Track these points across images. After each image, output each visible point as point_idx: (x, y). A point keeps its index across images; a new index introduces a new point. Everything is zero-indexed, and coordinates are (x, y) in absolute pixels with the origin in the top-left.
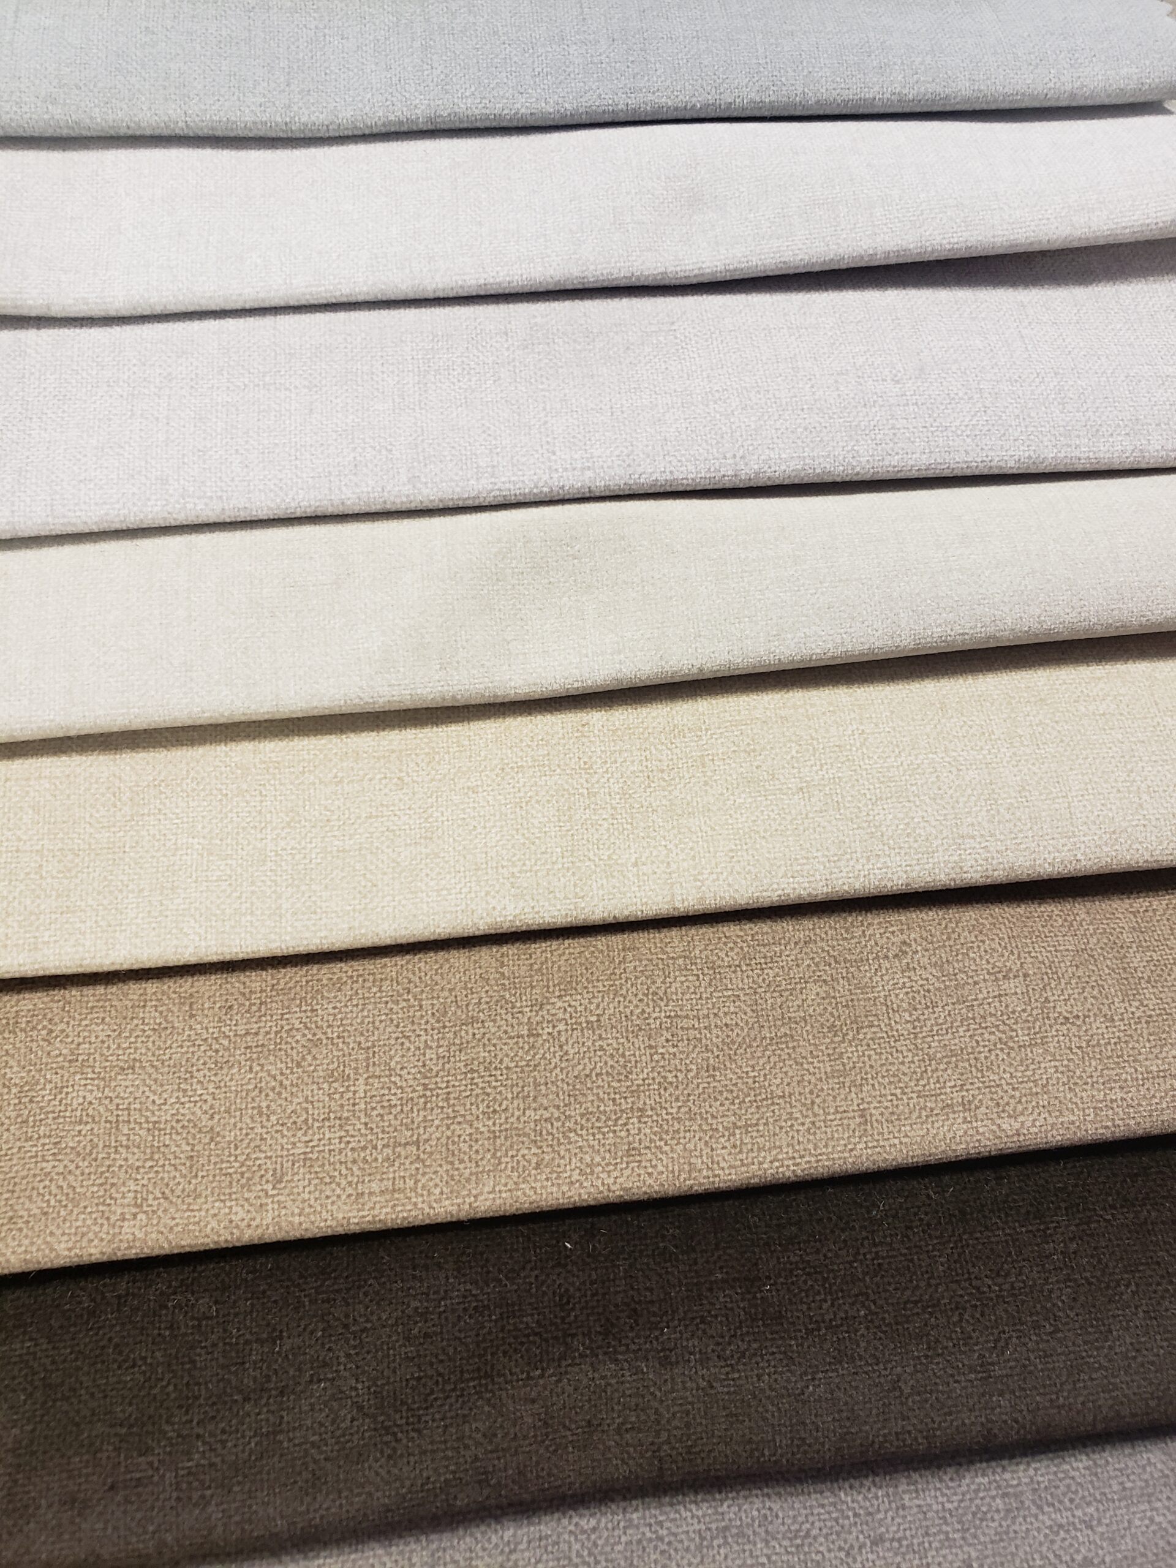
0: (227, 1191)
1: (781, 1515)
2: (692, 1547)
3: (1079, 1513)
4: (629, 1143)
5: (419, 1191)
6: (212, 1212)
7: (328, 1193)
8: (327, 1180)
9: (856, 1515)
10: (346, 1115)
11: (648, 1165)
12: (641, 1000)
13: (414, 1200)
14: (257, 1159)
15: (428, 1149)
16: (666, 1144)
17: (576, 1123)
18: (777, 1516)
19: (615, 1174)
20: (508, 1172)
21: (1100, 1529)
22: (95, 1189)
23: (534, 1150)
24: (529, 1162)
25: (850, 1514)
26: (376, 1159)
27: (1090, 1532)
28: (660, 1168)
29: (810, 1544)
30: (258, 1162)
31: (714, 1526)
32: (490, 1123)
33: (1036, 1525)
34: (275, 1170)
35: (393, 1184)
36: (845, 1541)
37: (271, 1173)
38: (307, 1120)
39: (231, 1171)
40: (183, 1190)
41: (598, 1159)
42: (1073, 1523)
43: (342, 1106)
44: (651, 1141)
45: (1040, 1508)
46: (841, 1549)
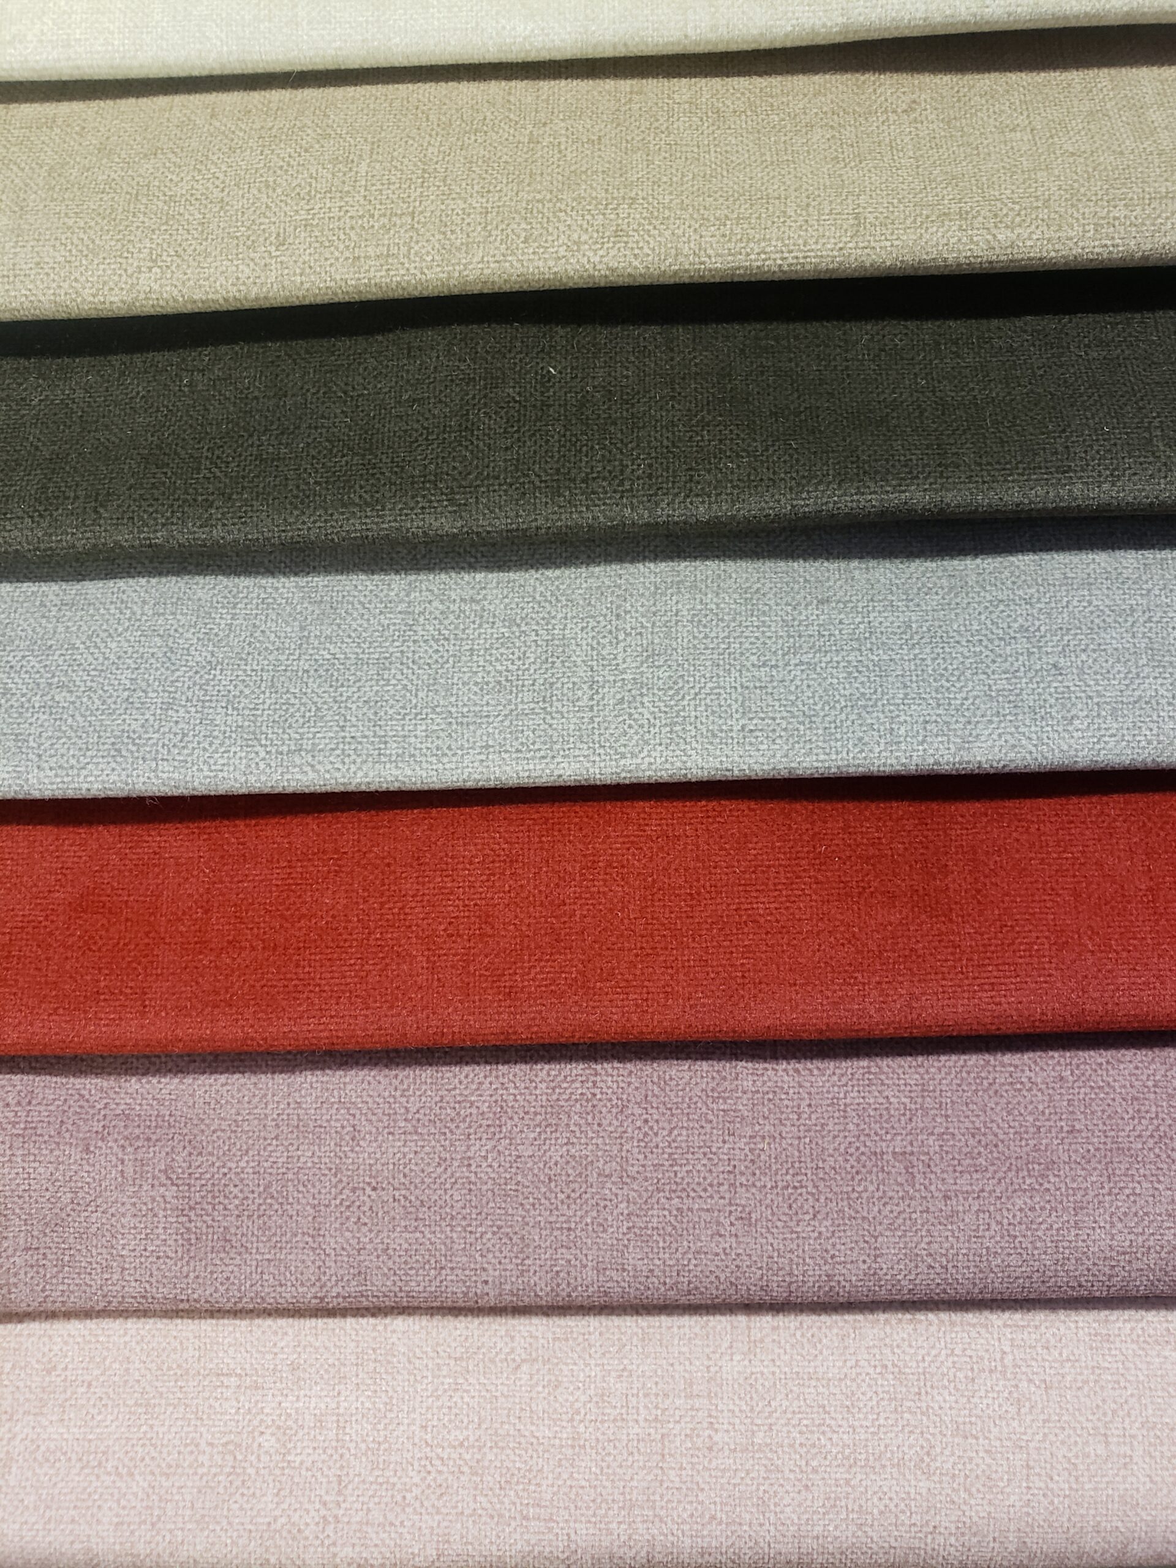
0: (235, 251)
1: (734, 575)
2: (647, 593)
3: (1021, 592)
4: (618, 225)
5: (412, 256)
6: (220, 269)
7: (328, 256)
8: (327, 244)
9: (806, 581)
10: (346, 189)
11: (635, 246)
12: (643, 132)
13: (407, 265)
14: (261, 224)
15: (423, 220)
16: (655, 228)
17: (567, 205)
18: (731, 577)
19: (601, 253)
20: (497, 244)
21: (1039, 605)
22: (113, 243)
23: (523, 226)
24: (519, 237)
25: (802, 580)
26: (373, 226)
27: (1028, 607)
28: (646, 250)
29: (758, 599)
30: (262, 227)
31: (669, 580)
32: (484, 200)
33: (977, 599)
34: (278, 235)
35: (388, 250)
36: (793, 598)
37: (274, 235)
38: (310, 191)
39: (238, 234)
40: (195, 250)
41: (584, 237)
42: (1013, 600)
43: (344, 182)
44: (639, 224)
45: (984, 588)
46: (787, 604)
